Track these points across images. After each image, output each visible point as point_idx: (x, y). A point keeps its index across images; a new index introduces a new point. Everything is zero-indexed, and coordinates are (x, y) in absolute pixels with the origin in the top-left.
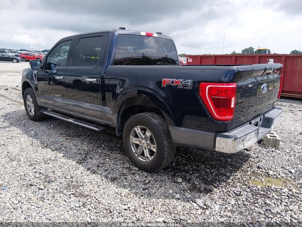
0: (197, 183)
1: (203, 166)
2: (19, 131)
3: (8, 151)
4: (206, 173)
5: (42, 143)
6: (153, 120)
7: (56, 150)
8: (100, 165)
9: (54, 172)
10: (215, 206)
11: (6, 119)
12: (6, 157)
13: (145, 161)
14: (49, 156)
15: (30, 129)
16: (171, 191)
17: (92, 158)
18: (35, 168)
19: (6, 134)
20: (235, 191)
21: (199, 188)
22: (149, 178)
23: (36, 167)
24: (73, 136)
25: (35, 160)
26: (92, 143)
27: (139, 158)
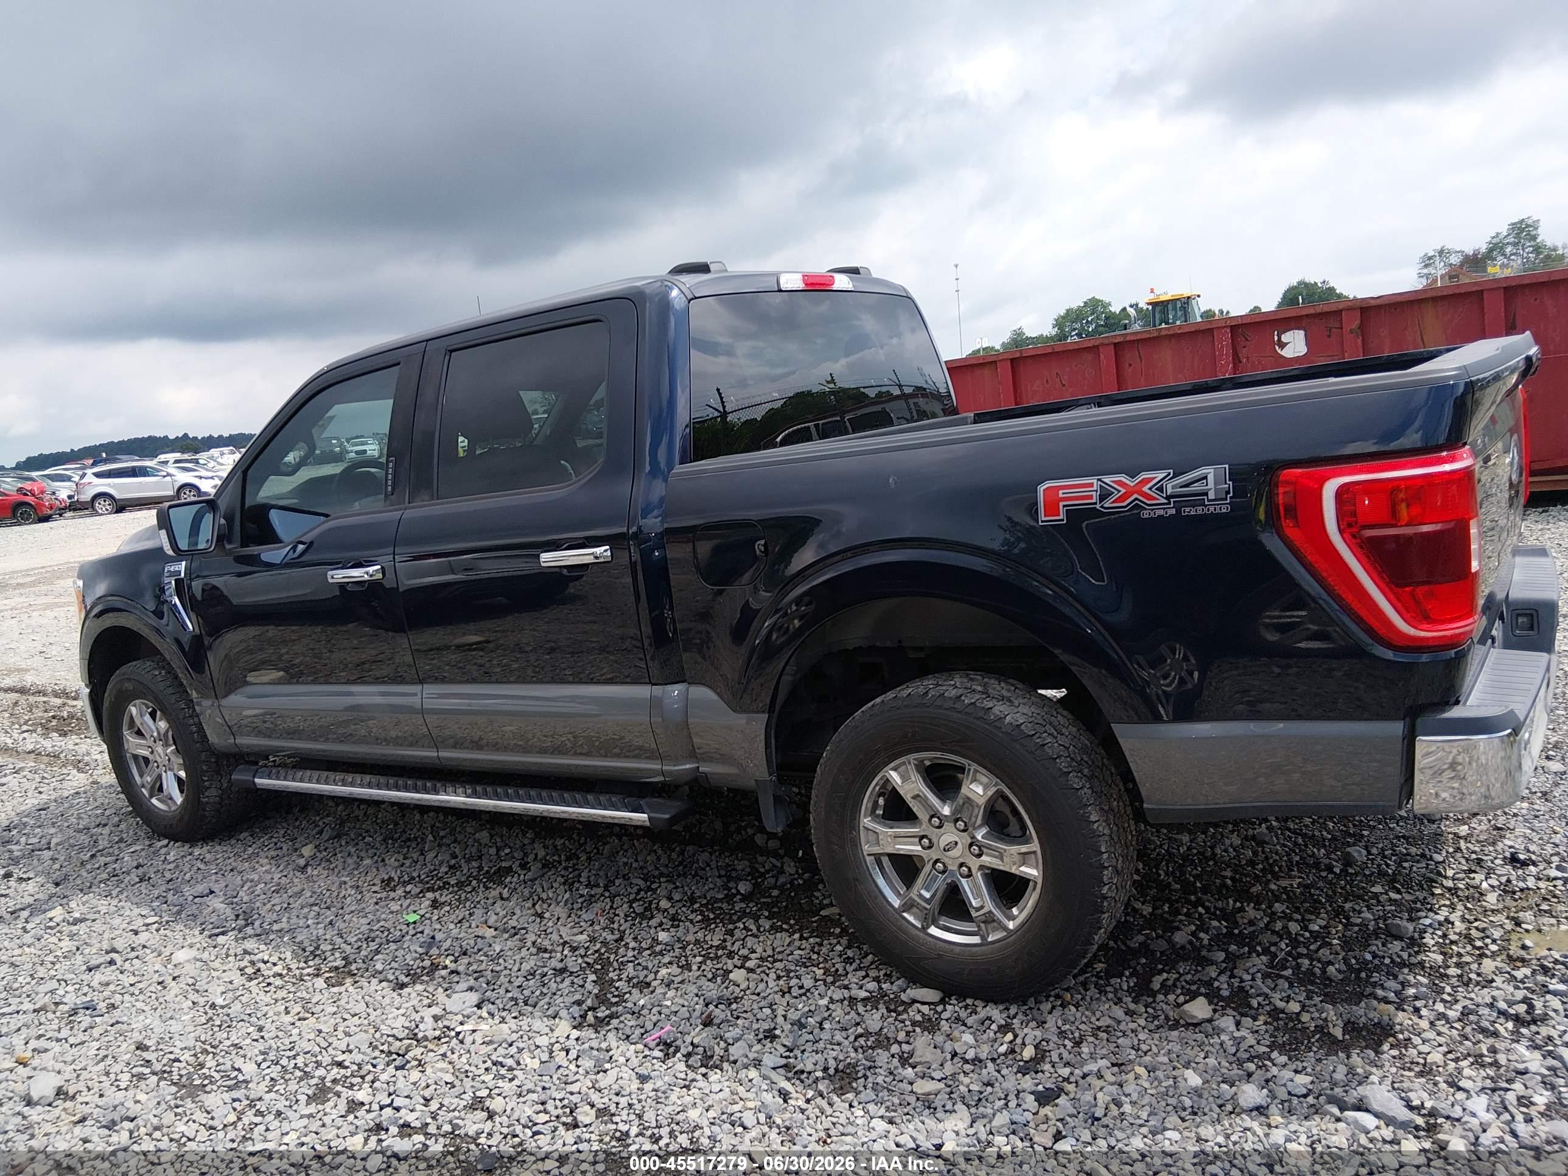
0: (1294, 1007)
1: (1251, 912)
2: (134, 913)
3: (137, 1037)
4: (1294, 942)
5: (312, 953)
6: (999, 709)
7: (414, 977)
8: (719, 1013)
9: (477, 1104)
10: (1470, 1105)
11: (16, 861)
12: (141, 1077)
13: (976, 940)
14: (397, 1023)
15: (188, 892)
16: (1193, 1079)
17: (644, 986)
18: (354, 1106)
19: (67, 945)
20: (1502, 1005)
21: (1319, 1029)
22: (1032, 1034)
23: (362, 1095)
24: (460, 885)
25: (326, 1060)
26: (590, 900)
27: (933, 931)
